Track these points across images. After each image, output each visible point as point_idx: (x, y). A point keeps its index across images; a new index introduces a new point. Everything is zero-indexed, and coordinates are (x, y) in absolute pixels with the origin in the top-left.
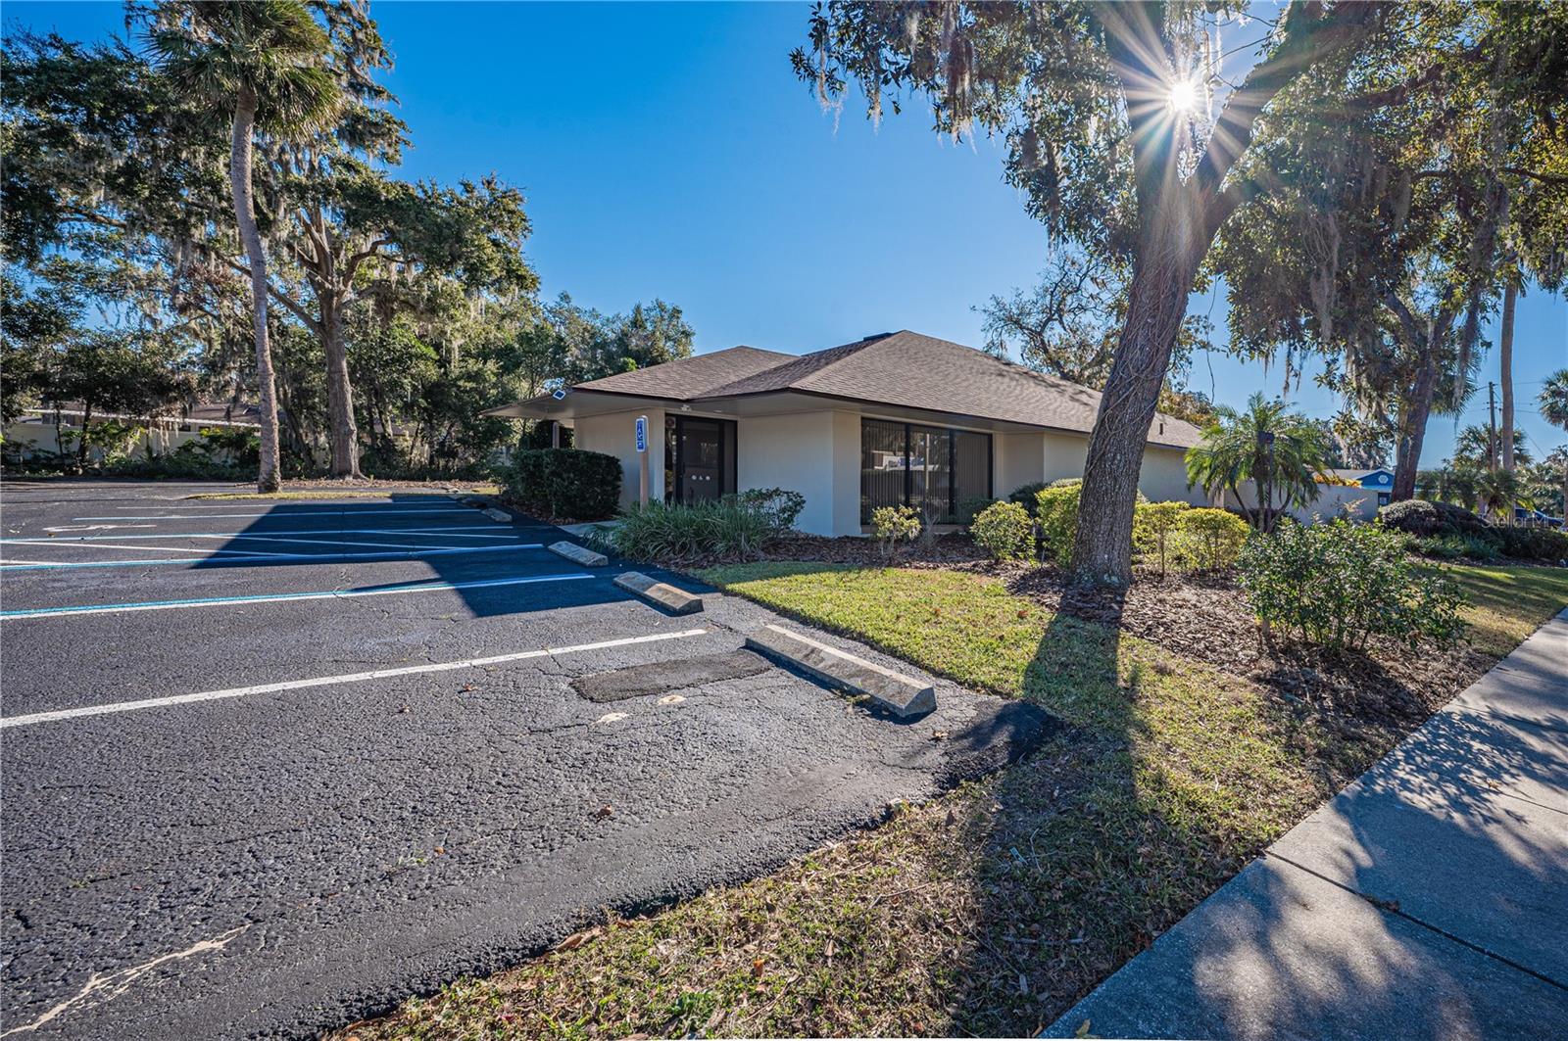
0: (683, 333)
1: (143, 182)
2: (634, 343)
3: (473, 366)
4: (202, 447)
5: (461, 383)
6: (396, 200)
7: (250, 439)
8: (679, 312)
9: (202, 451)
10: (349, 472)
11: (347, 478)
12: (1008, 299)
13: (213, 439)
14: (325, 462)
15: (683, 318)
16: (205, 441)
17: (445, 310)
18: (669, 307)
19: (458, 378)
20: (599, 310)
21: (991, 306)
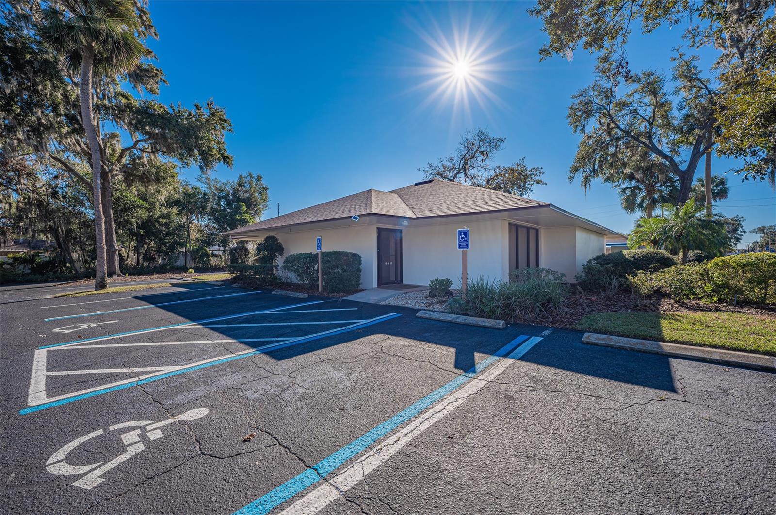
0: (263, 188)
1: (16, 103)
2: (241, 195)
3: (165, 211)
4: (9, 264)
5: (161, 220)
6: (163, 114)
7: (37, 258)
8: (261, 178)
9: (9, 267)
10: (115, 273)
11: (114, 277)
12: (436, 164)
13: (15, 259)
14: (81, 268)
15: (263, 181)
16: (11, 261)
17: (164, 179)
18: (255, 175)
19: (159, 217)
20: (219, 179)
21: (427, 167)
